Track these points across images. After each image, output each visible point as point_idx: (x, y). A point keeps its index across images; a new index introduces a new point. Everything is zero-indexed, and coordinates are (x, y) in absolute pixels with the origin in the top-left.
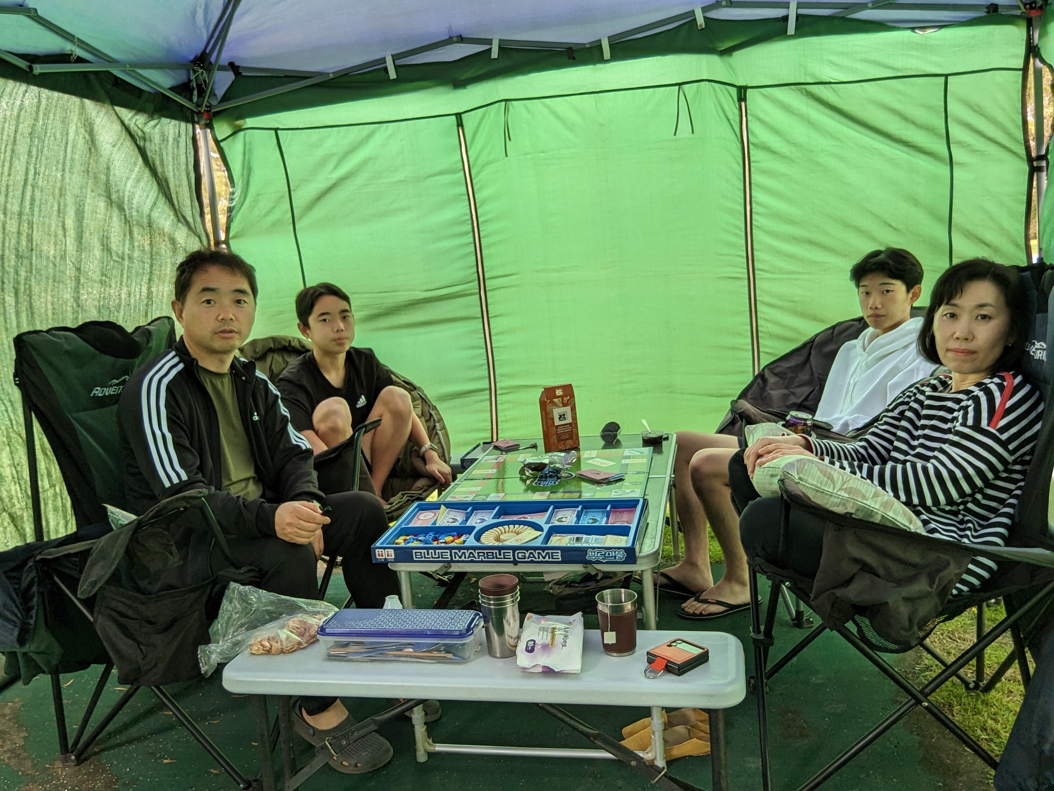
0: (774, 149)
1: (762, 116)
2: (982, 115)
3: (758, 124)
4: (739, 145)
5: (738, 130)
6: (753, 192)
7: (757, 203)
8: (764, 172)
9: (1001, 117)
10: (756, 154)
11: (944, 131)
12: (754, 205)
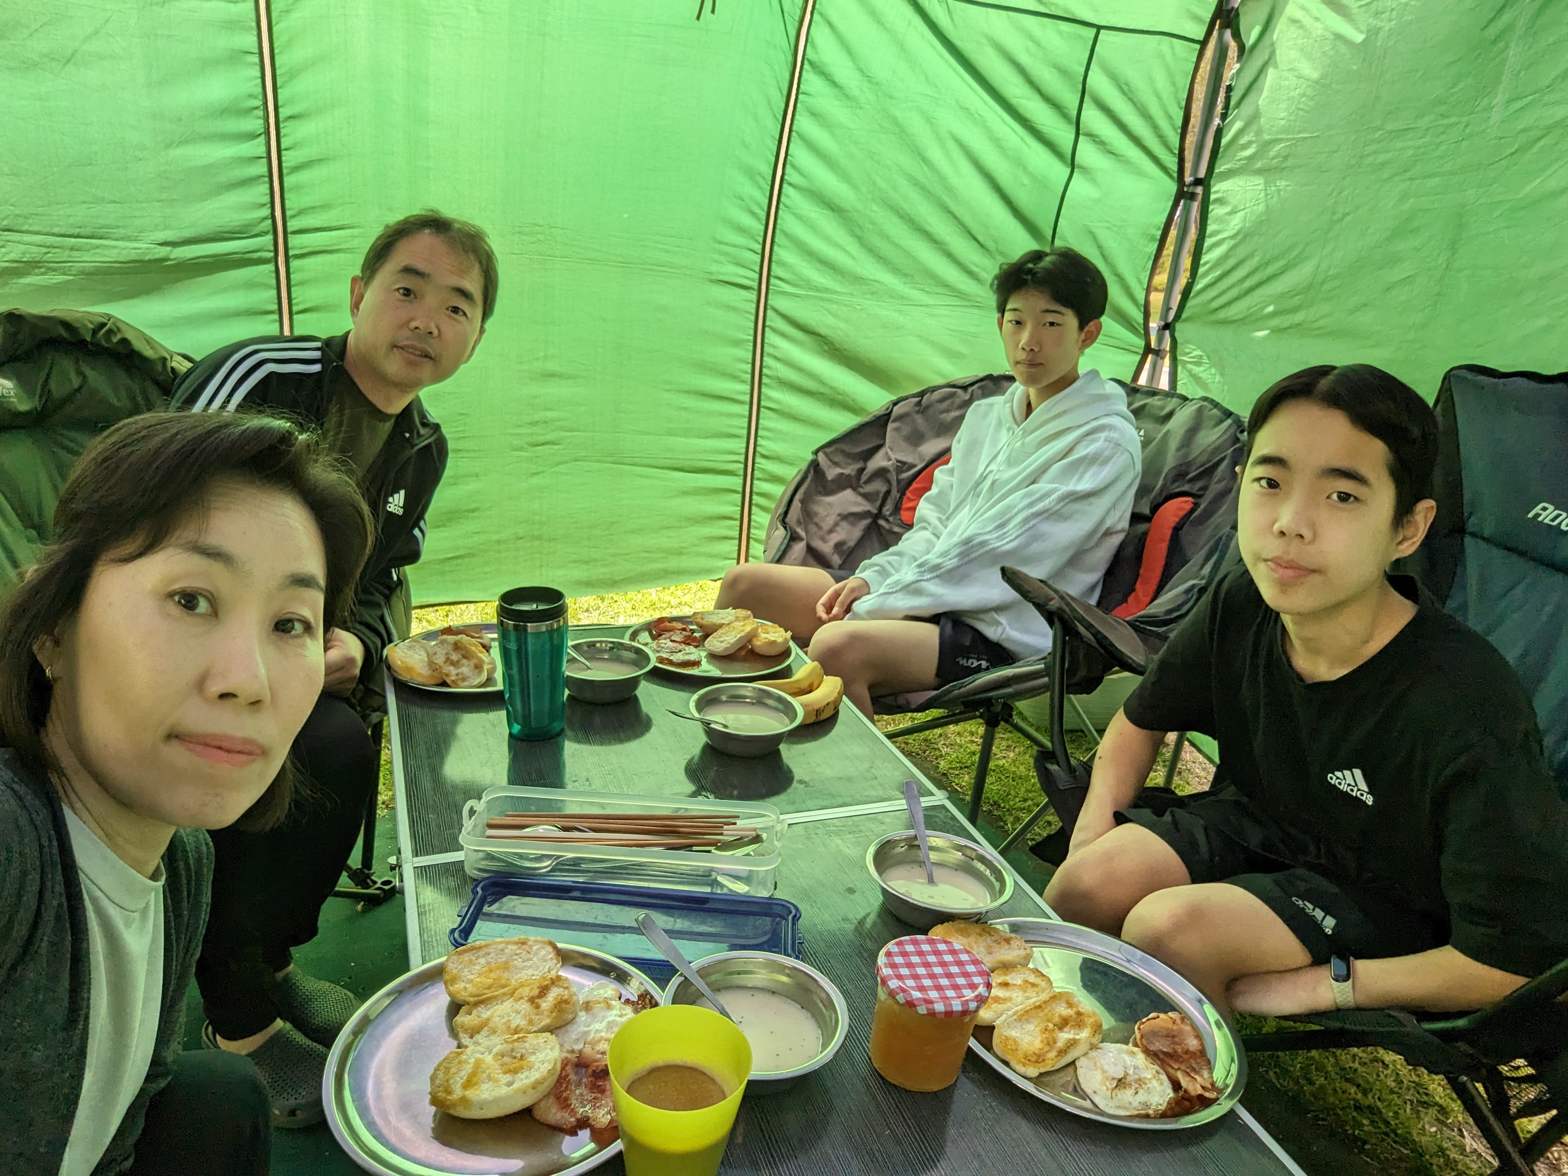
0: (837, 79)
1: (835, 19)
2: (1130, 99)
3: (827, 30)
4: (790, 58)
5: (792, 33)
6: (791, 145)
7: (794, 167)
8: (814, 114)
9: (1155, 110)
10: (811, 82)
11: (1075, 112)
12: (788, 169)
